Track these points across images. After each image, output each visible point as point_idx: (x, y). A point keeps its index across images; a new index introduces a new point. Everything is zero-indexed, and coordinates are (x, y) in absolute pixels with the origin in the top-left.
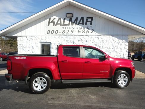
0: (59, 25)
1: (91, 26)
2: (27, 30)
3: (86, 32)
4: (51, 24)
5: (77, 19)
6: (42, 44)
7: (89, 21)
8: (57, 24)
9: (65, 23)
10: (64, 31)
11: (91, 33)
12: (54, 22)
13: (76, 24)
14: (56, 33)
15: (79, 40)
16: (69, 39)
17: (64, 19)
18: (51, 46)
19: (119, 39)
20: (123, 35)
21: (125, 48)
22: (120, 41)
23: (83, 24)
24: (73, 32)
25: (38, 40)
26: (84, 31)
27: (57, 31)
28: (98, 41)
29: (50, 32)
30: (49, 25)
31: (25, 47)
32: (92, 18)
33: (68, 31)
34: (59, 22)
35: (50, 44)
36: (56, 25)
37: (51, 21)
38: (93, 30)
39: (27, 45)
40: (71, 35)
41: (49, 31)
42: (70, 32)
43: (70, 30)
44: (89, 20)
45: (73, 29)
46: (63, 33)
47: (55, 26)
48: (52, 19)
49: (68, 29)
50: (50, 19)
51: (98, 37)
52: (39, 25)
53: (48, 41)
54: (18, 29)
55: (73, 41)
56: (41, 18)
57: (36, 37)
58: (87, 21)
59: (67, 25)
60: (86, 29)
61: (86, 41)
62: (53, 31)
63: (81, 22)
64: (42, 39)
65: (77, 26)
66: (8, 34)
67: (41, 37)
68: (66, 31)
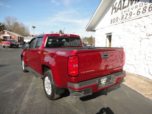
0: (120, 10)
4: (114, 11)
12: (116, 9)
14: (117, 21)
15: (136, 27)
18: (111, 38)
24: (131, 15)
26: (144, 10)
29: (113, 21)
30: (112, 14)
33: (126, 15)
34: (119, 7)
37: (113, 8)
40: (129, 20)
43: (129, 13)
46: (122, 19)
47: (116, 13)
48: (114, 4)
59: (126, 7)
60: (149, 5)
61: (145, 27)
65: (137, 4)
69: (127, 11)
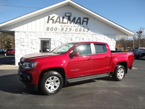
0: (59, 23)
1: (87, 25)
2: (25, 26)
3: (82, 30)
4: (51, 21)
5: (75, 18)
6: (41, 40)
7: (85, 22)
8: (56, 21)
9: (64, 22)
10: (62, 29)
11: (87, 31)
12: (53, 20)
13: (74, 22)
14: (56, 30)
15: (76, 38)
16: (67, 37)
17: (63, 18)
18: (50, 42)
19: (109, 37)
20: (112, 35)
21: (113, 45)
22: (110, 39)
23: (80, 24)
24: (71, 30)
25: (37, 36)
26: (80, 30)
27: (56, 29)
28: (92, 39)
29: (50, 29)
30: (48, 22)
31: (23, 42)
32: (88, 19)
33: (66, 29)
34: (58, 20)
35: (49, 41)
36: (55, 23)
37: (50, 19)
38: (89, 29)
39: (26, 40)
40: (69, 33)
41: (48, 28)
42: (68, 30)
43: (68, 28)
44: (86, 20)
45: (71, 27)
46: (62, 30)
48: (51, 16)
49: (67, 27)
50: (49, 17)
51: (92, 35)
52: (38, 21)
53: (47, 38)
54: (15, 24)
55: (71, 38)
56: (40, 15)
57: (35, 33)
58: (83, 21)
59: (65, 23)
60: (83, 28)
61: (83, 39)
62: (52, 28)
63: (79, 21)
64: (41, 35)
65: (75, 25)
66: (3, 28)
67: (41, 33)
68: (65, 29)
69: (67, 26)
